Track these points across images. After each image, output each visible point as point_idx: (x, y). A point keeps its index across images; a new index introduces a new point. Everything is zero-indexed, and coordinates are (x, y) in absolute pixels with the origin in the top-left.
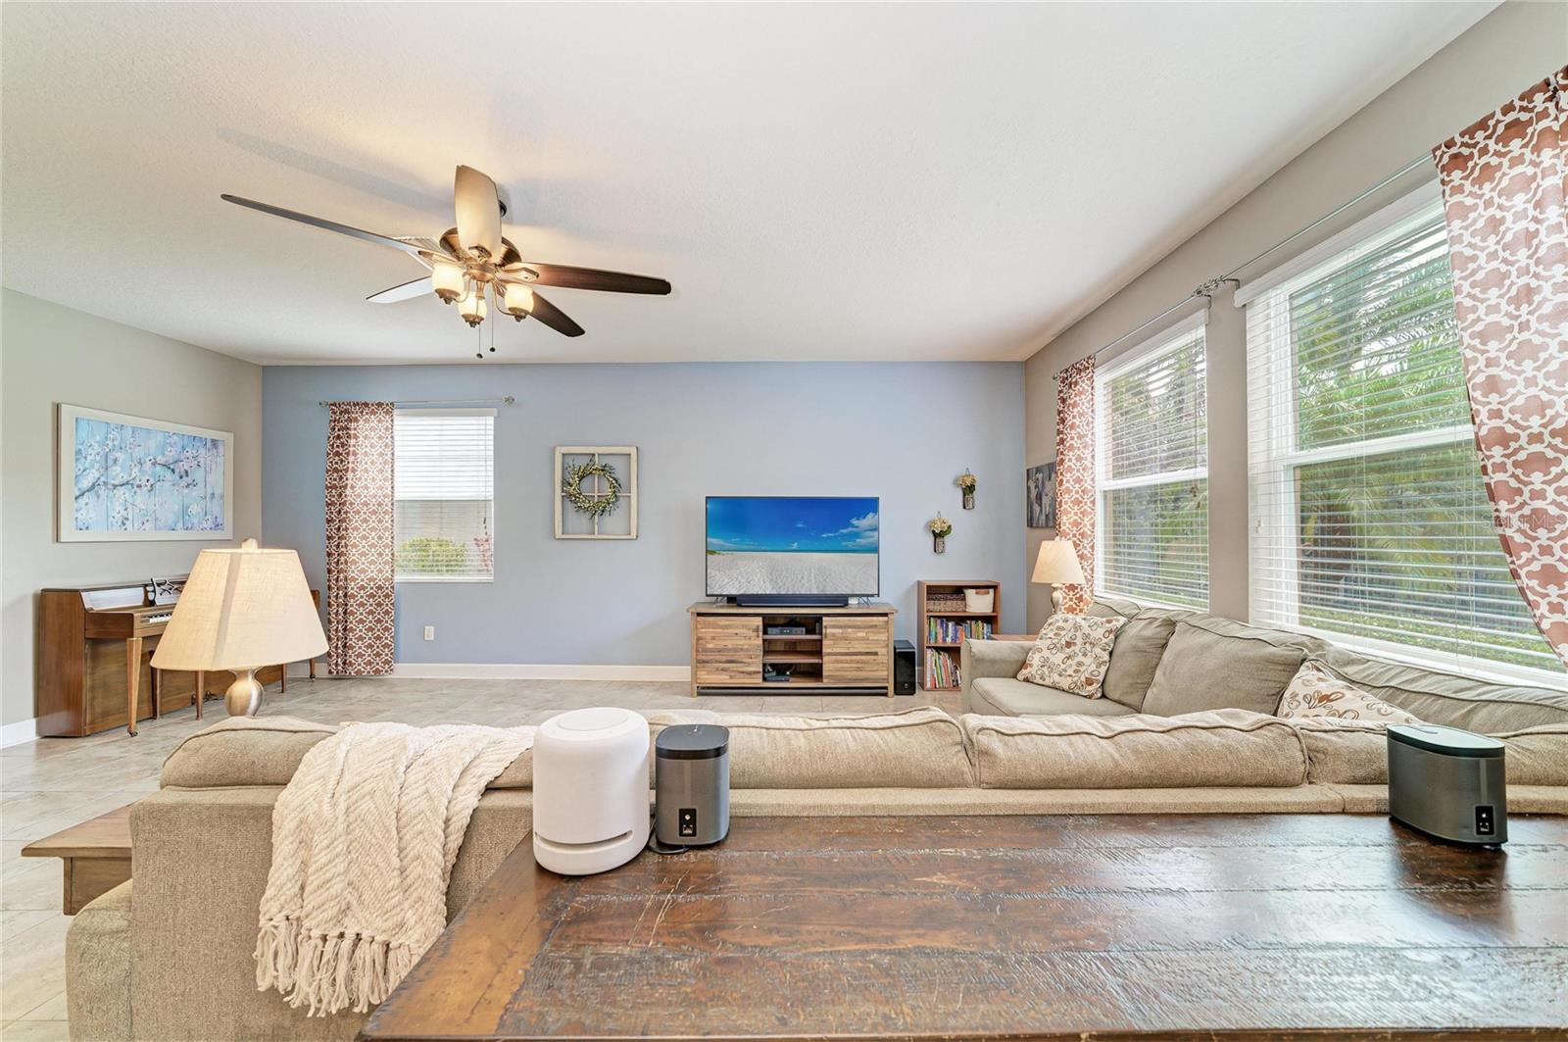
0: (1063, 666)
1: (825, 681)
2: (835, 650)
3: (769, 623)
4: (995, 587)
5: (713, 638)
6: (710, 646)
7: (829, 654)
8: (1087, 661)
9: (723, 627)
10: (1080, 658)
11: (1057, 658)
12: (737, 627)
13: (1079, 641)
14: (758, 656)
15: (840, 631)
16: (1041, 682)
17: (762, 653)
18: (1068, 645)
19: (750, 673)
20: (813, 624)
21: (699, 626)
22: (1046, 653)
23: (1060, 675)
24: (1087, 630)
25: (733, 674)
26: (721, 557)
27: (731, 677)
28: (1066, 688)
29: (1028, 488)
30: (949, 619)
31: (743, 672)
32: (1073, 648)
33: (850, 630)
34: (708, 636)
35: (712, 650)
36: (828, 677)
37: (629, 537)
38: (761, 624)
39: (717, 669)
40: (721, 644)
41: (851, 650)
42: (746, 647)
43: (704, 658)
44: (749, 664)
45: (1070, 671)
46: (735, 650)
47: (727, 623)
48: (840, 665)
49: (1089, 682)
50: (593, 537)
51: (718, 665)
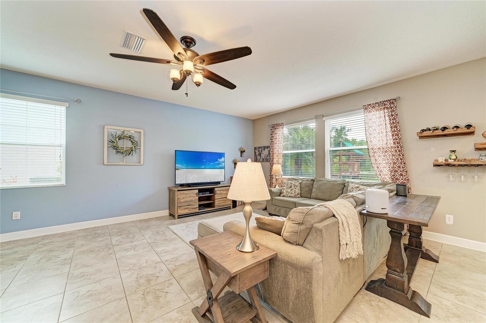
0: (291, 192)
1: (216, 207)
2: (218, 198)
3: (200, 191)
5: (183, 198)
8: (297, 190)
9: (186, 194)
10: (295, 190)
11: (289, 190)
12: (191, 194)
13: (293, 186)
14: (197, 202)
15: (219, 192)
16: (287, 196)
17: (198, 201)
18: (291, 187)
19: (195, 208)
20: (212, 191)
21: (178, 195)
22: (286, 190)
23: (291, 194)
24: (294, 184)
25: (189, 209)
26: (180, 171)
27: (189, 210)
28: (293, 196)
29: (255, 152)
31: (193, 208)
32: (292, 188)
33: (222, 191)
34: (181, 198)
35: (183, 202)
36: (216, 206)
37: (140, 164)
38: (198, 192)
39: (185, 209)
40: (185, 200)
41: (222, 197)
42: (193, 200)
43: (180, 205)
44: (194, 205)
45: (293, 193)
46: (190, 201)
47: (187, 193)
48: (219, 202)
49: (298, 194)
50: (123, 164)
51: (184, 207)
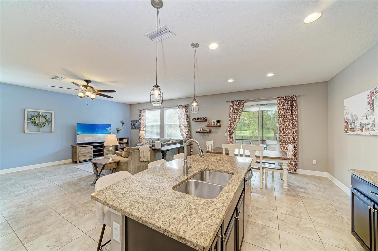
3: (94, 147)
4: (128, 138)
5: (83, 151)
6: (82, 153)
7: (105, 151)
9: (84, 149)
12: (86, 148)
17: (93, 153)
19: (90, 157)
20: (102, 146)
21: (79, 149)
26: (80, 136)
27: (86, 158)
29: (131, 124)
30: (121, 143)
34: (81, 151)
36: (105, 155)
38: (92, 147)
40: (84, 152)
42: (89, 152)
43: (81, 155)
44: (90, 155)
46: (87, 153)
48: (107, 152)
50: (39, 132)
51: (83, 156)
